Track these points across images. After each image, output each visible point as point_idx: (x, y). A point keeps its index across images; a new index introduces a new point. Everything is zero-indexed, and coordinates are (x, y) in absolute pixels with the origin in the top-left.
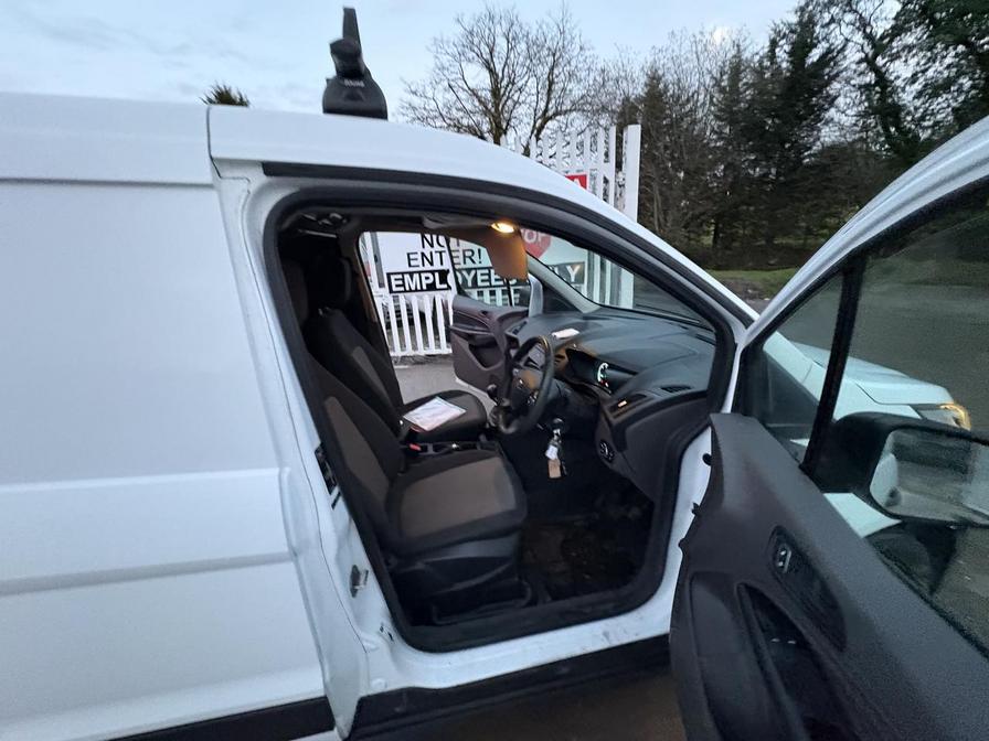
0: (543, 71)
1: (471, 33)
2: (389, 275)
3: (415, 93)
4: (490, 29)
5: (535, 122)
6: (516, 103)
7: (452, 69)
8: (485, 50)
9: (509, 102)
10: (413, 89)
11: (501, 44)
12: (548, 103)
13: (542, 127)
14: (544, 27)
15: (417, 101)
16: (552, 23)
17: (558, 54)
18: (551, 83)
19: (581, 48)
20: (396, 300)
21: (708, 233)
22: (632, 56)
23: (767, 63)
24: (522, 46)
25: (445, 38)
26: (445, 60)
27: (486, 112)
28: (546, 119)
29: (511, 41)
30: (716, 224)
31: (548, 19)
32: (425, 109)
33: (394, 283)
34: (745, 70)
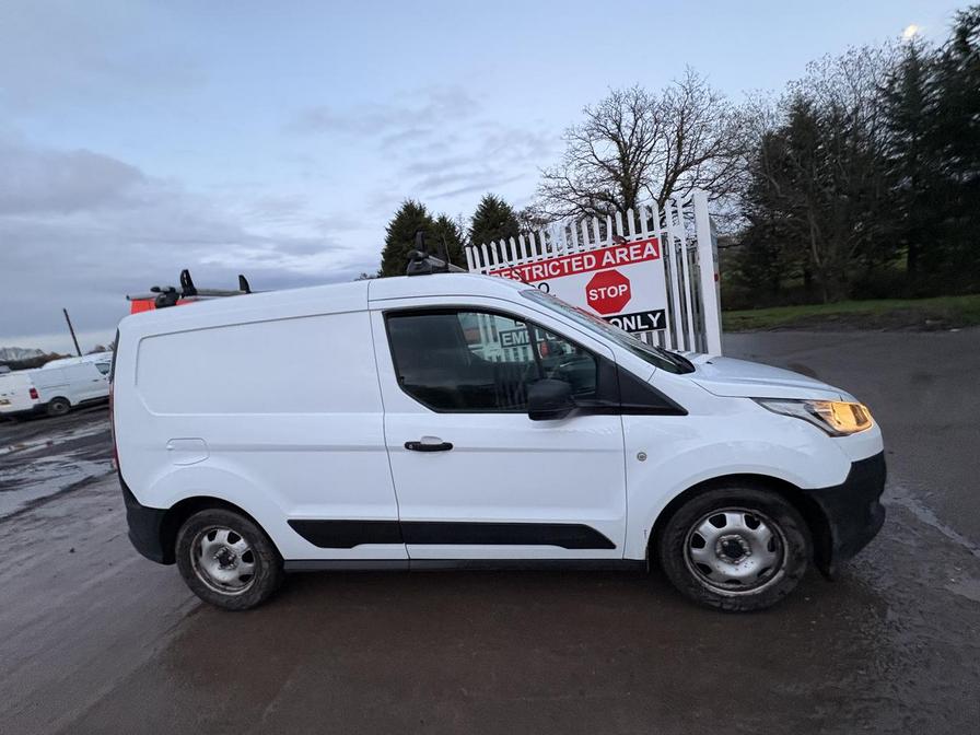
0: (671, 130)
1: (598, 118)
2: (501, 334)
3: (549, 177)
4: (616, 109)
5: (667, 177)
6: (644, 164)
7: (583, 149)
8: (613, 127)
9: (639, 165)
10: (548, 173)
11: (628, 118)
12: (678, 158)
13: (674, 180)
14: (670, 92)
15: (552, 183)
16: (677, 87)
17: (687, 111)
18: (681, 138)
19: (712, 100)
20: (507, 351)
21: (899, 256)
22: (765, 96)
23: (955, 56)
24: (648, 115)
25: (576, 126)
26: (577, 143)
27: (617, 178)
28: (677, 173)
29: (637, 112)
30: (910, 245)
31: (673, 85)
32: (559, 187)
33: (504, 339)
34: (925, 71)
